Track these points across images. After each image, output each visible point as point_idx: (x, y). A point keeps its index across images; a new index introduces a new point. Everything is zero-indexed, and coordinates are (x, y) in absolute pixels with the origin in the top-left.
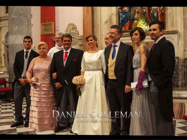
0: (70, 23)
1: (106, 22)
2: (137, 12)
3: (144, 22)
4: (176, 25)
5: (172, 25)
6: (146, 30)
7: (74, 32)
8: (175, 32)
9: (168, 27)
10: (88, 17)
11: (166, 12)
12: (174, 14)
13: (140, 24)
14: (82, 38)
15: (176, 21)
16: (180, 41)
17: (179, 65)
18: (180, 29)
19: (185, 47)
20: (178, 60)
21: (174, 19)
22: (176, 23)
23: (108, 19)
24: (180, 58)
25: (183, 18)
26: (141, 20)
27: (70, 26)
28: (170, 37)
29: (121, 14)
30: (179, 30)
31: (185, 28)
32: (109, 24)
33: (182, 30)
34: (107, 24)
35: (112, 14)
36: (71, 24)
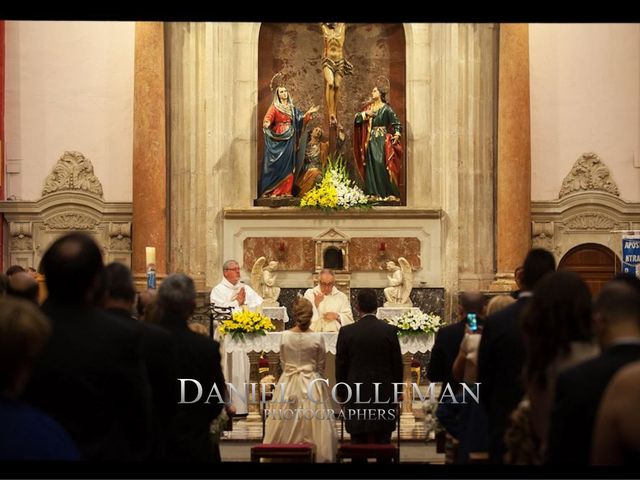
0: (71, 150)
1: (218, 166)
2: (316, 138)
3: (341, 177)
4: (438, 191)
5: (427, 190)
6: (349, 203)
7: (87, 184)
8: (433, 215)
9: (416, 195)
10: (157, 143)
11: (409, 149)
12: (433, 157)
13: (331, 180)
14: (130, 211)
15: (438, 179)
16: (448, 243)
17: (446, 312)
18: (450, 205)
19: (463, 261)
20: (443, 297)
21: (433, 172)
22: (437, 185)
23: (225, 155)
24: (448, 290)
25: (457, 174)
26: (334, 169)
27: (69, 162)
28: (421, 228)
29: (269, 145)
30: (446, 208)
31: (462, 204)
32: (226, 171)
33: (454, 208)
34: (220, 171)
35: (237, 140)
36: (72, 156)
